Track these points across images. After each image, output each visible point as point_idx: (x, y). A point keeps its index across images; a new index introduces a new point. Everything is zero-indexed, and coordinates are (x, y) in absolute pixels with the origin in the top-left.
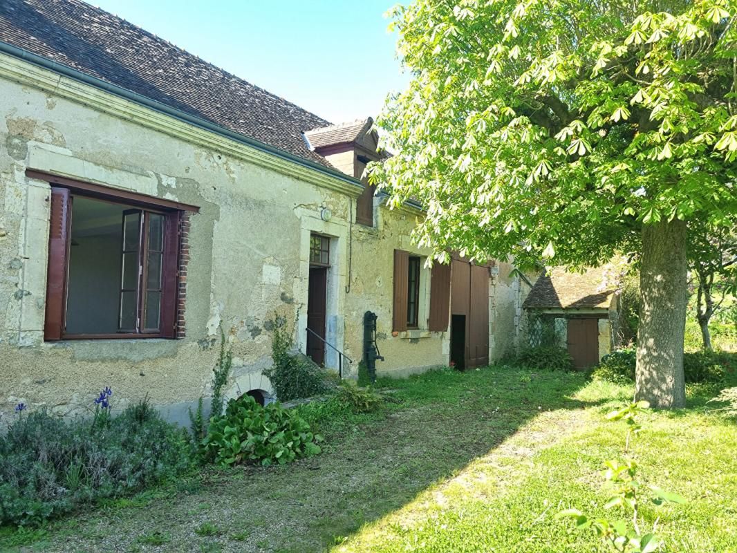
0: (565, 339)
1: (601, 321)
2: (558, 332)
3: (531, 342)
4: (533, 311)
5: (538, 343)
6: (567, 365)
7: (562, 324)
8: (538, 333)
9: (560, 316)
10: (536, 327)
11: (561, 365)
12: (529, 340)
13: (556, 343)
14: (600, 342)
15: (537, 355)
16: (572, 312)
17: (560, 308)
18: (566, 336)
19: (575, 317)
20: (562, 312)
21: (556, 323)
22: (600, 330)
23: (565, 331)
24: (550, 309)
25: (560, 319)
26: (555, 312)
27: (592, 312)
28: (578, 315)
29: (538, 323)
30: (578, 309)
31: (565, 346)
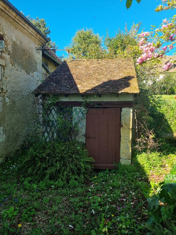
0: (83, 131)
1: (124, 110)
2: (76, 124)
3: (46, 135)
4: (48, 98)
5: (53, 136)
6: (86, 169)
7: (80, 114)
8: (53, 124)
9: (79, 104)
10: (51, 116)
11: (79, 169)
12: (44, 133)
13: (73, 138)
14: (122, 134)
15: (48, 155)
16: (92, 100)
17: (78, 94)
18: (84, 128)
19: (96, 106)
20: (80, 100)
21: (74, 113)
22: (123, 121)
23: (84, 123)
24: (67, 95)
25: (78, 108)
26: (73, 99)
27: (115, 100)
28: (99, 104)
29: (53, 112)
30: (100, 95)
31: (83, 140)
